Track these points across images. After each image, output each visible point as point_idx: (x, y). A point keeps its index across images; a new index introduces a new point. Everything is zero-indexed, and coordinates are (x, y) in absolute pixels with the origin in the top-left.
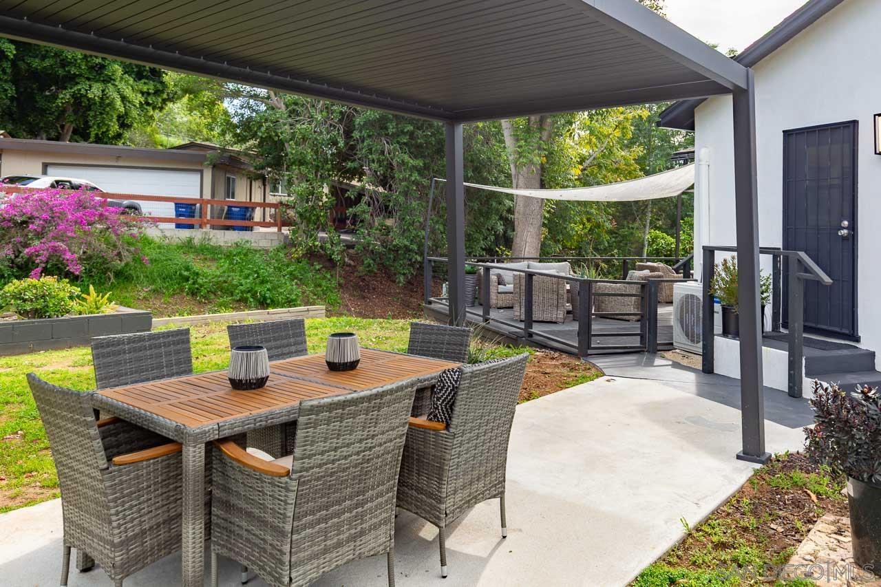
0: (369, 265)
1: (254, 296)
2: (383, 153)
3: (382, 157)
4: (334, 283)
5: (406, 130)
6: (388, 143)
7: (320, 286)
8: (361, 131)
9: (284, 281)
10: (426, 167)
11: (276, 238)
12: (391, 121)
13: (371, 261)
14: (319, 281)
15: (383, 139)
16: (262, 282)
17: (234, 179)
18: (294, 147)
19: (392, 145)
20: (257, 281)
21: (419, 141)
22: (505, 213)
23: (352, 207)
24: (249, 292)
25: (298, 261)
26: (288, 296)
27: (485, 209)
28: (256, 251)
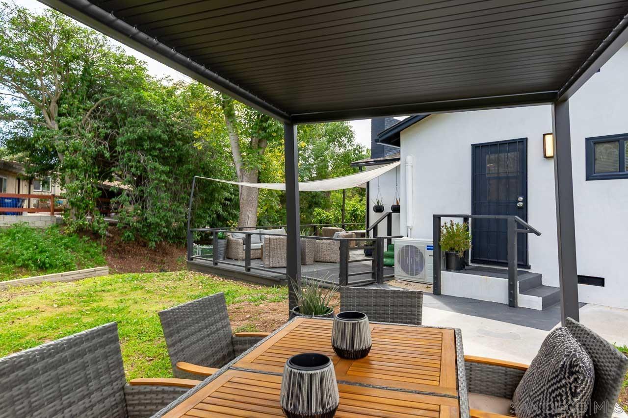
0: (129, 236)
1: (35, 262)
2: (139, 162)
3: (138, 164)
4: (99, 250)
5: (157, 147)
6: (143, 155)
7: (88, 252)
8: (122, 147)
9: (60, 250)
10: (170, 172)
11: (50, 220)
12: (145, 140)
13: (131, 234)
14: (88, 249)
15: (139, 152)
16: (41, 252)
17: (5, 180)
18: (68, 155)
19: (146, 156)
20: (37, 251)
21: (166, 155)
22: (223, 200)
23: (114, 198)
24: (31, 259)
25: (70, 235)
26: (64, 260)
27: (210, 198)
28: (33, 229)
